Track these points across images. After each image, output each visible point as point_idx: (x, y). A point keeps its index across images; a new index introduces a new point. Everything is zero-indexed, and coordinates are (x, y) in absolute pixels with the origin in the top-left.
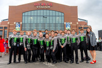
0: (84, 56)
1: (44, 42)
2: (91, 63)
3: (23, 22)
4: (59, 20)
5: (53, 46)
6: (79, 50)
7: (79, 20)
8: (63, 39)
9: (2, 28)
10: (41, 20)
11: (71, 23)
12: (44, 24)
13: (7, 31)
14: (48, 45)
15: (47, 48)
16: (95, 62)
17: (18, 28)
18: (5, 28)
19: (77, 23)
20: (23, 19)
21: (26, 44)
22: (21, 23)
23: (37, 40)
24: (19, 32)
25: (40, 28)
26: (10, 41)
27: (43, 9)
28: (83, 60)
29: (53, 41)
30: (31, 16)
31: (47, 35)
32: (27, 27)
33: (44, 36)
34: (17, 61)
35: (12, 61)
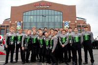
1: (43, 40)
3: (24, 21)
4: (58, 18)
7: (77, 19)
9: (4, 26)
10: (40, 19)
11: (70, 22)
12: (43, 23)
14: (47, 44)
15: (47, 48)
17: (19, 27)
18: (7, 26)
19: (76, 22)
20: (24, 18)
22: (22, 22)
27: (42, 9)
30: (31, 15)
32: (28, 26)
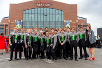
0: (83, 53)
2: (90, 60)
3: (24, 20)
4: (59, 18)
5: (53, 43)
6: (78, 48)
7: (79, 19)
8: (63, 36)
9: (3, 25)
10: (41, 18)
11: (71, 21)
12: (44, 22)
13: (8, 28)
15: (47, 46)
16: (94, 59)
18: (6, 25)
19: (77, 21)
20: (24, 17)
21: (27, 41)
22: (22, 21)
23: (38, 37)
24: (20, 30)
25: (40, 26)
26: (11, 38)
27: (44, 7)
28: (82, 57)
29: (53, 39)
30: (31, 14)
31: (47, 33)
32: (28, 25)
33: (44, 33)
34: (18, 58)
35: (14, 58)
